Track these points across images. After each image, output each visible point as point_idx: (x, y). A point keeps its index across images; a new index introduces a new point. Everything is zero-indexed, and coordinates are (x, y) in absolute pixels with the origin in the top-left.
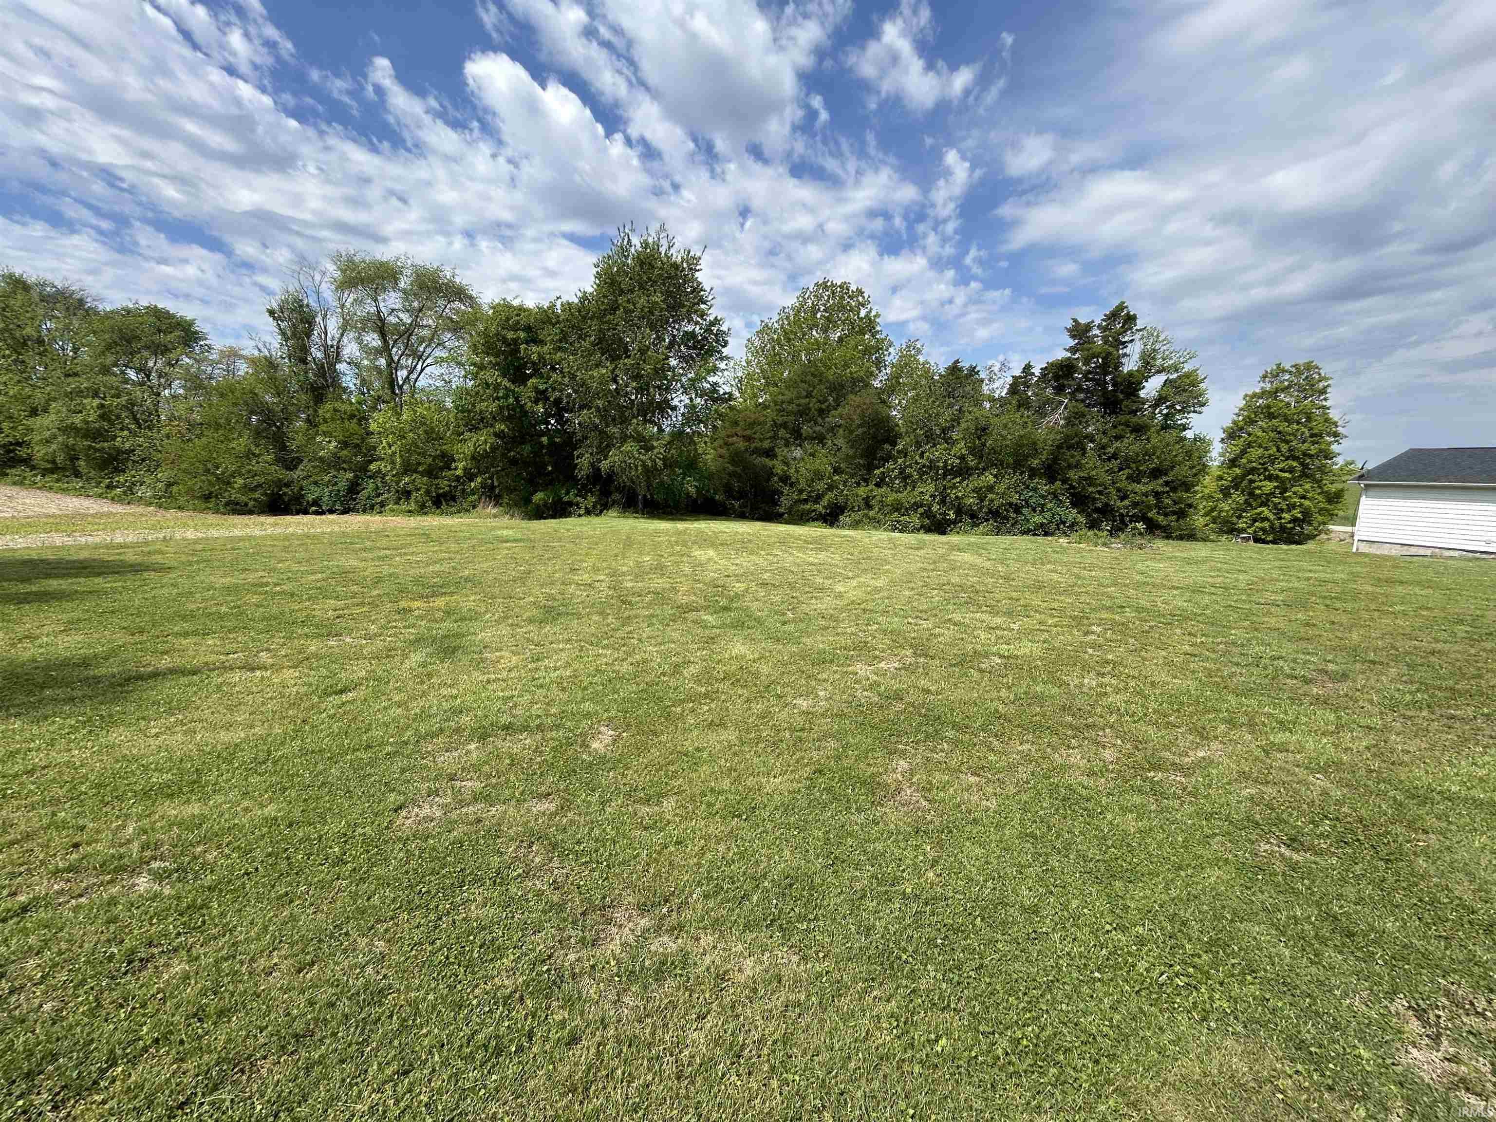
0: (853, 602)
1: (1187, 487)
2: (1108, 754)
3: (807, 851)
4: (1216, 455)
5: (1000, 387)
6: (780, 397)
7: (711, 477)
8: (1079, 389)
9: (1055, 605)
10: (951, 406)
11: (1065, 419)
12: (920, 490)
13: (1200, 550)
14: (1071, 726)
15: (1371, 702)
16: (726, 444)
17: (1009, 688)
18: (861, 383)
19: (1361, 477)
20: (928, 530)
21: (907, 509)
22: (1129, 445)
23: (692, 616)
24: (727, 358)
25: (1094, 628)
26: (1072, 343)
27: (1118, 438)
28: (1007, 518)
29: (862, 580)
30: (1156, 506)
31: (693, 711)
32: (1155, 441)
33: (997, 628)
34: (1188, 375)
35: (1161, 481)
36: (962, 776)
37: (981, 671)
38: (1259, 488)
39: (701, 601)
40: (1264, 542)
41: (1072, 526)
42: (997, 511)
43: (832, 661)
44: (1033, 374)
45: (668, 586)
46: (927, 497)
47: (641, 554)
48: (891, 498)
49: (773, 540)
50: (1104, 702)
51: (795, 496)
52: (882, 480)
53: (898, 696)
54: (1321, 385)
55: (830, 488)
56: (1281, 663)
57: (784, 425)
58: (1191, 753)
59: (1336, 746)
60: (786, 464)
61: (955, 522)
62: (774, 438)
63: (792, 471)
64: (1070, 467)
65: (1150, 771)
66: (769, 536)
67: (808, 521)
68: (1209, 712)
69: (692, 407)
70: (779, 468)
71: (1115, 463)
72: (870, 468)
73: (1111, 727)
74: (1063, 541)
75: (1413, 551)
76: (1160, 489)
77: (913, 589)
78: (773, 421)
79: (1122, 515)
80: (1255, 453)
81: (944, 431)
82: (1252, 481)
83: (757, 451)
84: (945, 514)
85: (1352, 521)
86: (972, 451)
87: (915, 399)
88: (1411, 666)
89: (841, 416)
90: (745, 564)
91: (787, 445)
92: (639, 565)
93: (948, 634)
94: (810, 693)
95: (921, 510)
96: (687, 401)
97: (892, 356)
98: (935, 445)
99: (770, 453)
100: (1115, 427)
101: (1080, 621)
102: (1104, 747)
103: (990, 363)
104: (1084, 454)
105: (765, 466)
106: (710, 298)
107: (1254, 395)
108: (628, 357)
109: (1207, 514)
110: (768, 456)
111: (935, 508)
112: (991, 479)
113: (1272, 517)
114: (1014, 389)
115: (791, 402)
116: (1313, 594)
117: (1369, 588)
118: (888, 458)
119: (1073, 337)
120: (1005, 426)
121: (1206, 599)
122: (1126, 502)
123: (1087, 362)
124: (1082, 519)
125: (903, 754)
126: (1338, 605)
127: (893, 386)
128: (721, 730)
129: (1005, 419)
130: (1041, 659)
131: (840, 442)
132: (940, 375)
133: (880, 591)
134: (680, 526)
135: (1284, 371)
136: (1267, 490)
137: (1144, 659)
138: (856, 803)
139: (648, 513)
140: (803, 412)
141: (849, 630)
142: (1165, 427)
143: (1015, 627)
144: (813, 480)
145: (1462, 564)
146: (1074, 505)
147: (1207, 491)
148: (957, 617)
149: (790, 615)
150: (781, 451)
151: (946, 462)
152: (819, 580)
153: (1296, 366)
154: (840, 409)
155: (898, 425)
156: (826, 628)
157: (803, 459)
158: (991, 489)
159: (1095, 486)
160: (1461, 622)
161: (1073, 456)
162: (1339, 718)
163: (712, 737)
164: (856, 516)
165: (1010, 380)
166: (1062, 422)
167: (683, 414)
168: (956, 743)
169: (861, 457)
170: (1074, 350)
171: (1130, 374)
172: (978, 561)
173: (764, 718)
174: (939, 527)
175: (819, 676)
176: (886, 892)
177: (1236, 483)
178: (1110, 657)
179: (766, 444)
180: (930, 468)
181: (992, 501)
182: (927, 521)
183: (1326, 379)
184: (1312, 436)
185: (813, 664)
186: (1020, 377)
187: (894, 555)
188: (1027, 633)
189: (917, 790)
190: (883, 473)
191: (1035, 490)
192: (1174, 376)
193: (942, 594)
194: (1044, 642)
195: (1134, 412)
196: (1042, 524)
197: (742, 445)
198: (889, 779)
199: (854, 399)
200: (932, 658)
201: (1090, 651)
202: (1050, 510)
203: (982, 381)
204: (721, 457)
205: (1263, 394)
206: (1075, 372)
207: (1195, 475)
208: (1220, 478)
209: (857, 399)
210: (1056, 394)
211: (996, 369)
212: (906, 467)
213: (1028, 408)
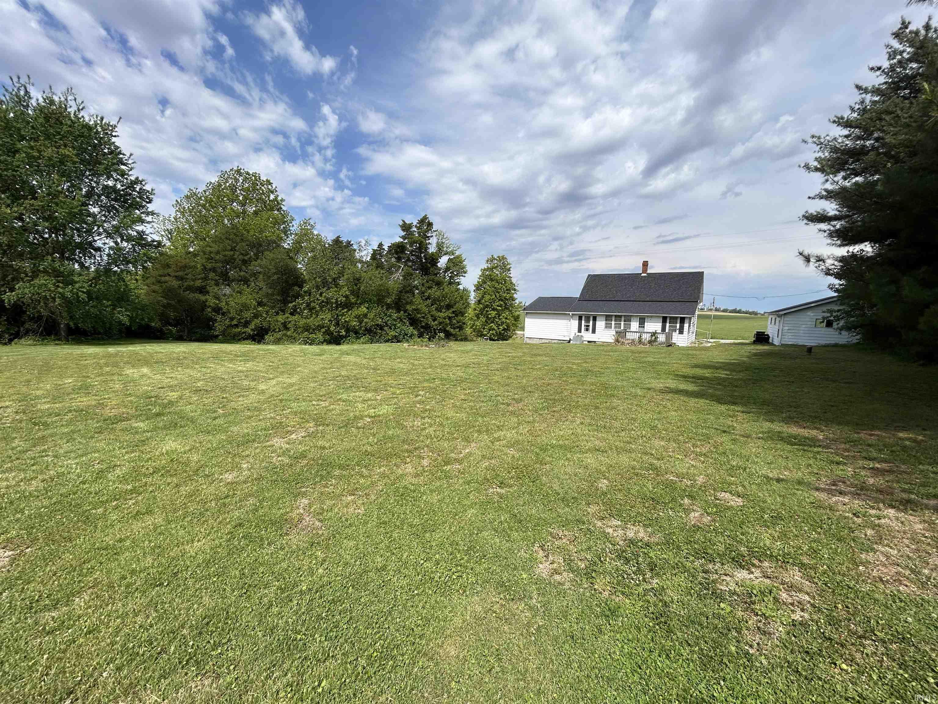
0: (272, 396)
1: (462, 314)
2: (425, 462)
3: (225, 590)
4: (473, 297)
5: (366, 255)
6: (208, 249)
7: (143, 308)
8: (409, 260)
9: (401, 382)
10: (337, 264)
11: (403, 276)
12: (322, 317)
13: (468, 346)
14: (407, 451)
15: (529, 410)
16: (159, 282)
17: (375, 435)
18: (276, 244)
19: (524, 309)
20: (329, 342)
21: (314, 330)
22: (435, 292)
23: (119, 426)
24: (153, 213)
25: (420, 392)
26: (403, 234)
27: (430, 288)
28: (375, 333)
29: (280, 379)
30: (450, 324)
31: (116, 507)
32: (446, 290)
33: (369, 400)
34: (458, 257)
35: (450, 311)
36: (344, 498)
37: (358, 428)
38: (490, 314)
39: (132, 412)
40: (494, 340)
41: (411, 336)
42: (370, 329)
43: (254, 441)
44: (384, 249)
45: (94, 403)
46: (326, 322)
47: (61, 377)
48: (302, 322)
49: (207, 356)
50: (424, 433)
51: (227, 322)
52: (295, 310)
53: (303, 456)
54: (508, 267)
55: (256, 316)
56: (499, 398)
57: (214, 270)
58: (463, 451)
59: (517, 433)
60: (218, 298)
61: (346, 337)
62: (205, 279)
63: (224, 304)
64: (407, 303)
65: (444, 466)
66: (204, 353)
67: (239, 340)
68: (470, 428)
69: (118, 249)
70: (212, 301)
71: (429, 302)
72: (285, 302)
73: (427, 446)
74: (406, 345)
75: (543, 341)
76: (450, 315)
77: (316, 382)
78: (203, 265)
79: (434, 329)
80: (487, 297)
81: (334, 280)
82: (487, 311)
83: (189, 289)
84: (339, 332)
85: (523, 329)
86: (352, 292)
87: (314, 258)
88: (542, 392)
89: (260, 266)
90: (179, 376)
91: (217, 284)
92: (57, 387)
93: (338, 408)
94: (237, 467)
95: (323, 330)
96: (112, 244)
97: (295, 227)
98: (329, 288)
99: (202, 290)
100: (428, 282)
101: (414, 390)
102: (423, 458)
103: (360, 240)
104: (414, 296)
105: (198, 300)
106: (130, 162)
107: (485, 270)
108: (35, 198)
109: (471, 328)
110: (201, 292)
111: (332, 328)
112: (365, 310)
113: (496, 328)
114: (374, 257)
115: (218, 253)
116: (510, 363)
117: (529, 359)
118: (297, 296)
119: (403, 230)
120: (371, 279)
121: (471, 371)
122: (436, 322)
123: (411, 246)
124: (415, 332)
125: (304, 495)
126: (519, 367)
127: (297, 248)
128: (146, 517)
129: (369, 274)
130: (393, 414)
131: (261, 284)
132: (329, 244)
133: (292, 386)
134: (111, 349)
135: (495, 259)
136: (493, 315)
137: (444, 406)
138: (268, 540)
139: (73, 340)
140: (229, 261)
141: (268, 416)
142: (450, 283)
143: (378, 398)
144: (241, 311)
145: (557, 345)
146: (411, 324)
147: (470, 316)
148: (344, 396)
149: (221, 411)
150: (213, 289)
151: (337, 299)
152: (245, 383)
153: (498, 257)
154: (259, 261)
155: (302, 274)
156: (250, 417)
157: (232, 295)
158: (365, 316)
159: (421, 314)
160: (557, 370)
161: (408, 297)
162: (519, 420)
163: (137, 526)
164: (278, 335)
165: (371, 252)
166: (401, 278)
167: (109, 255)
168: (340, 477)
169: (278, 295)
170: (404, 238)
171: (432, 254)
172: (358, 360)
173: (192, 496)
174: (336, 340)
175: (243, 454)
176: (288, 596)
177: (482, 311)
178: (428, 407)
179: (198, 283)
180: (327, 303)
181: (366, 323)
182: (327, 337)
183: (510, 264)
184: (507, 290)
185: (238, 446)
186: (377, 250)
187: (304, 361)
188: (385, 400)
189: (314, 517)
190: (295, 306)
191: (390, 316)
192: (452, 257)
193: (336, 383)
194: (395, 404)
195: (436, 274)
196: (395, 336)
197: (175, 283)
198: (294, 515)
199: (269, 255)
200: (328, 425)
201: (418, 405)
202: (399, 328)
203: (355, 250)
204: (154, 292)
205: (488, 269)
206: (405, 250)
207: (465, 308)
208: (475, 309)
209: (271, 255)
210: (398, 262)
211: (363, 244)
212: (311, 302)
213: (382, 269)
